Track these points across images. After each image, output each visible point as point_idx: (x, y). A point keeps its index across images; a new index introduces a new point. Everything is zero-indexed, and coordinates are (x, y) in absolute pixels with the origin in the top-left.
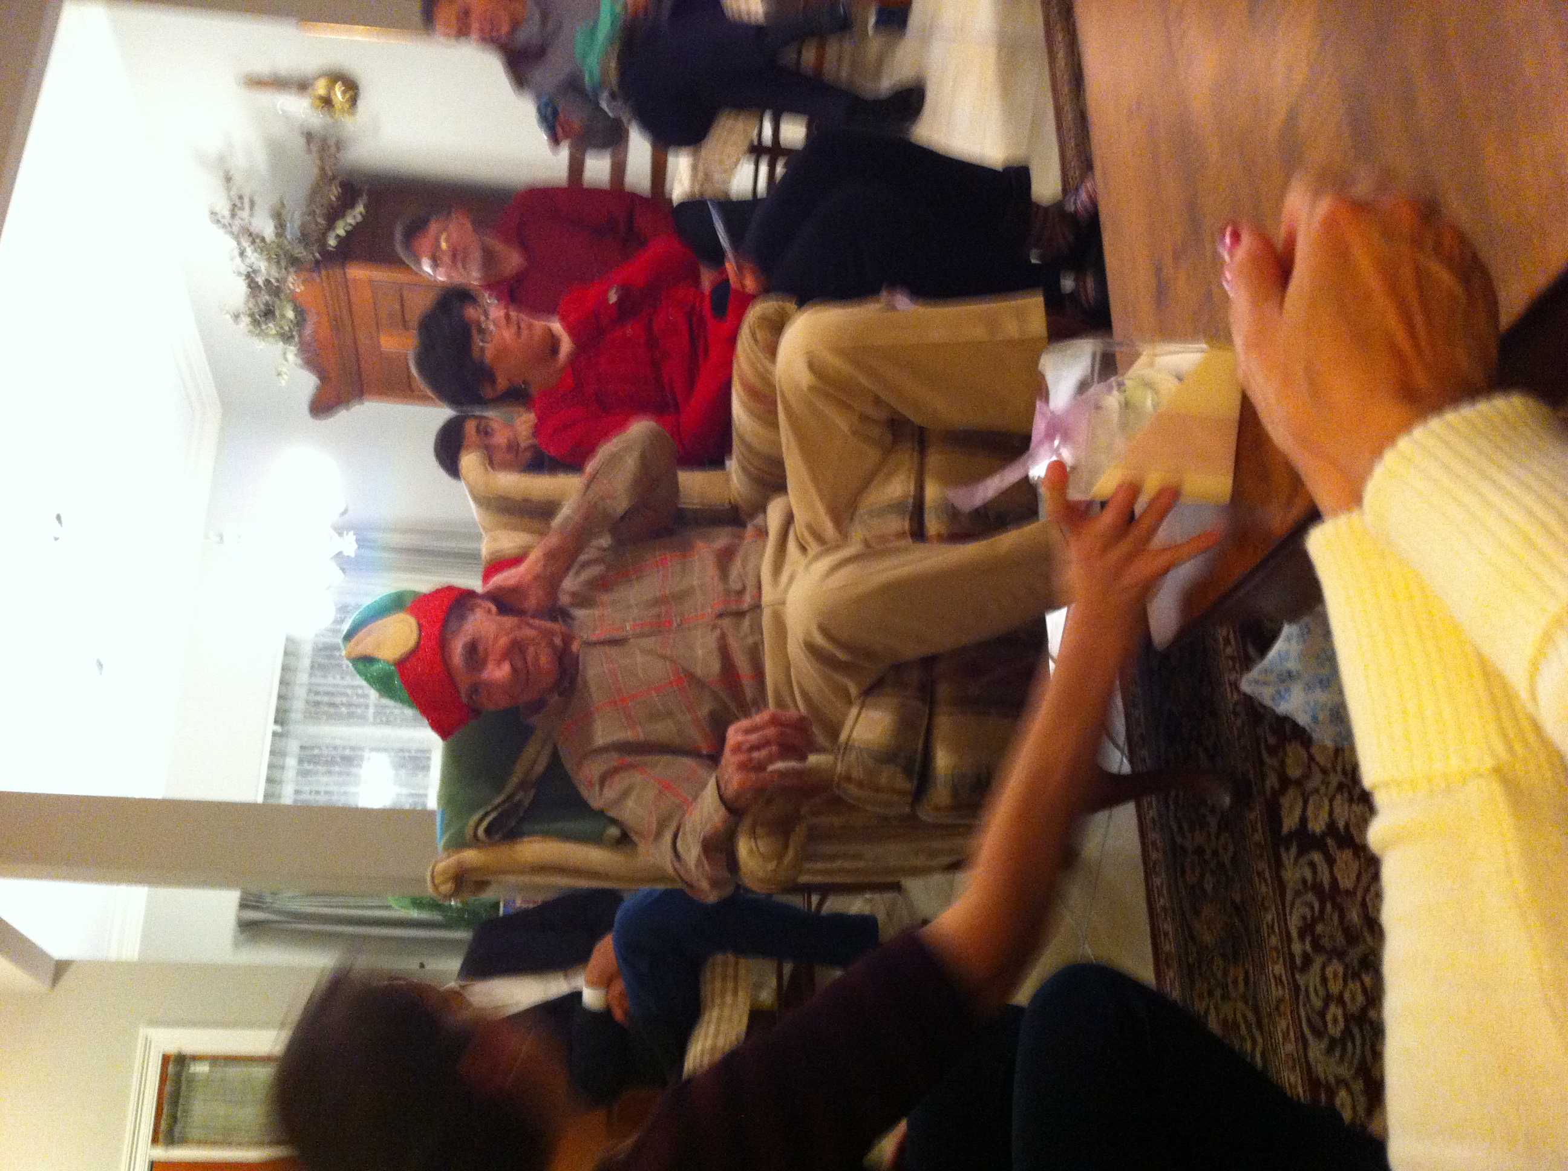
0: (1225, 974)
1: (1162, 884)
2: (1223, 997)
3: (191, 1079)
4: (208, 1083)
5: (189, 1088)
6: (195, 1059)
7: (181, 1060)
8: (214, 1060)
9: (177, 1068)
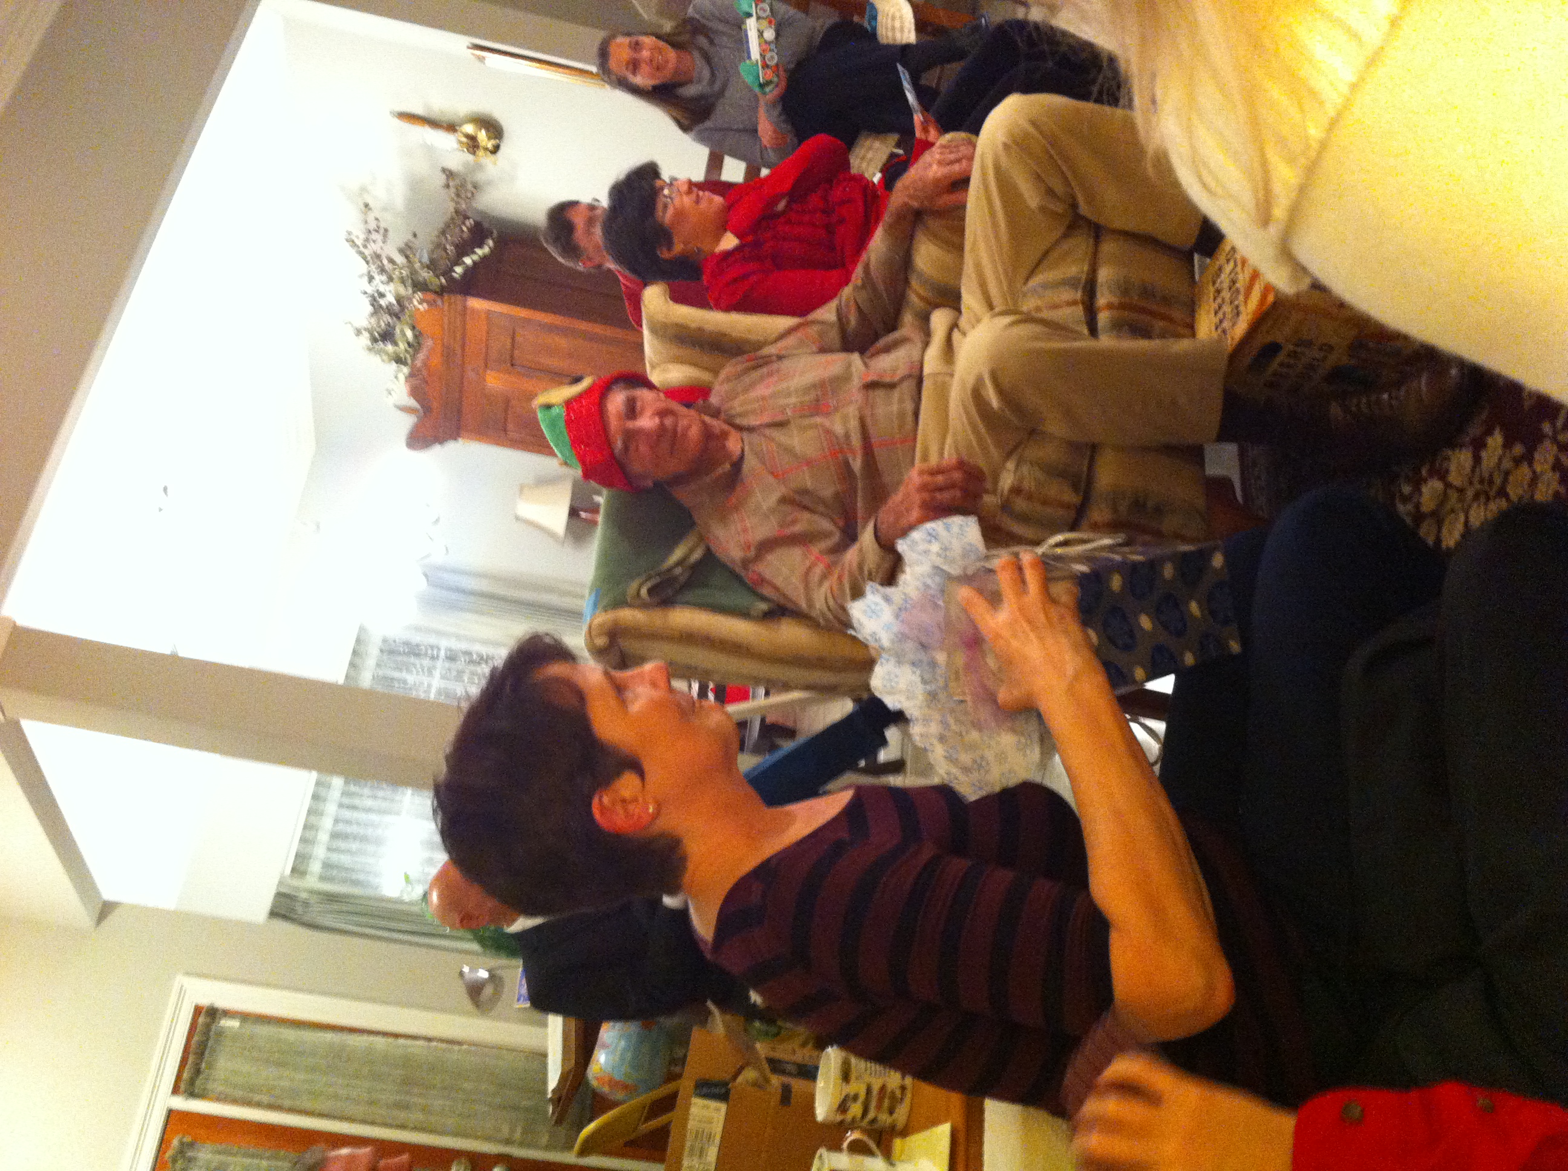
3: (220, 1033)
4: (236, 1037)
5: (217, 1041)
6: (227, 1013)
7: (213, 1013)
8: (245, 1017)
9: (208, 1020)
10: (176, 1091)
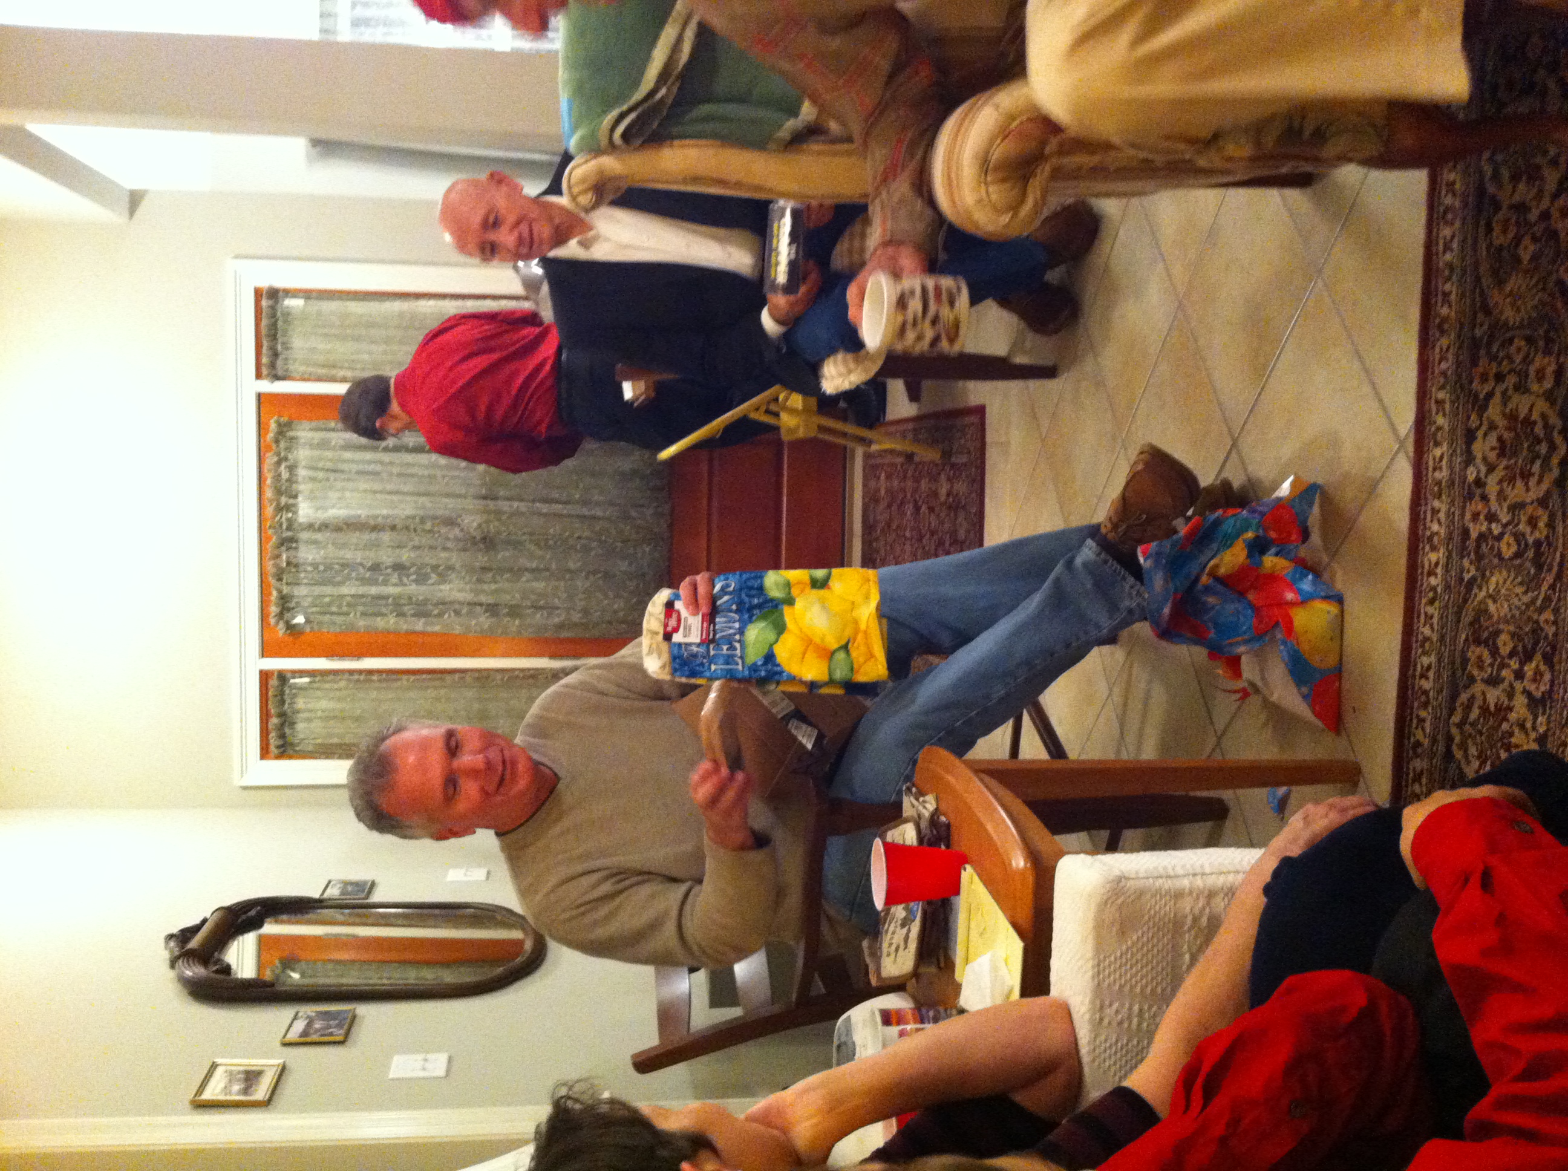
0: (1527, 360)
1: (1453, 237)
2: (1517, 388)
3: (287, 314)
4: (304, 316)
5: (285, 322)
6: (288, 293)
7: (274, 294)
8: (307, 294)
9: (270, 302)
10: (259, 376)
